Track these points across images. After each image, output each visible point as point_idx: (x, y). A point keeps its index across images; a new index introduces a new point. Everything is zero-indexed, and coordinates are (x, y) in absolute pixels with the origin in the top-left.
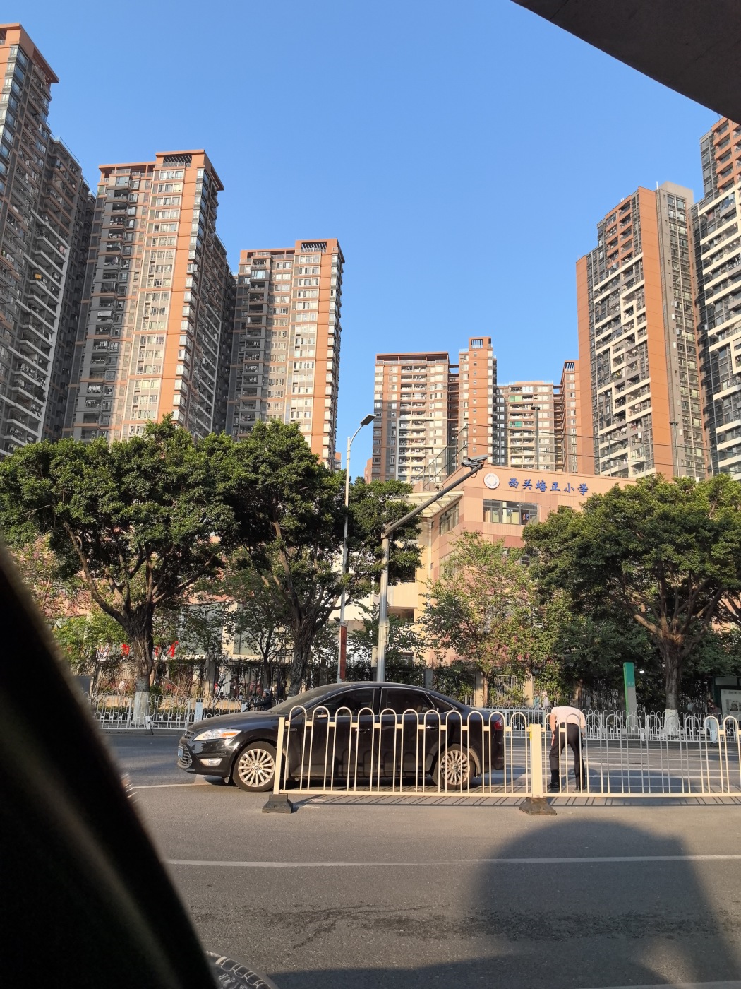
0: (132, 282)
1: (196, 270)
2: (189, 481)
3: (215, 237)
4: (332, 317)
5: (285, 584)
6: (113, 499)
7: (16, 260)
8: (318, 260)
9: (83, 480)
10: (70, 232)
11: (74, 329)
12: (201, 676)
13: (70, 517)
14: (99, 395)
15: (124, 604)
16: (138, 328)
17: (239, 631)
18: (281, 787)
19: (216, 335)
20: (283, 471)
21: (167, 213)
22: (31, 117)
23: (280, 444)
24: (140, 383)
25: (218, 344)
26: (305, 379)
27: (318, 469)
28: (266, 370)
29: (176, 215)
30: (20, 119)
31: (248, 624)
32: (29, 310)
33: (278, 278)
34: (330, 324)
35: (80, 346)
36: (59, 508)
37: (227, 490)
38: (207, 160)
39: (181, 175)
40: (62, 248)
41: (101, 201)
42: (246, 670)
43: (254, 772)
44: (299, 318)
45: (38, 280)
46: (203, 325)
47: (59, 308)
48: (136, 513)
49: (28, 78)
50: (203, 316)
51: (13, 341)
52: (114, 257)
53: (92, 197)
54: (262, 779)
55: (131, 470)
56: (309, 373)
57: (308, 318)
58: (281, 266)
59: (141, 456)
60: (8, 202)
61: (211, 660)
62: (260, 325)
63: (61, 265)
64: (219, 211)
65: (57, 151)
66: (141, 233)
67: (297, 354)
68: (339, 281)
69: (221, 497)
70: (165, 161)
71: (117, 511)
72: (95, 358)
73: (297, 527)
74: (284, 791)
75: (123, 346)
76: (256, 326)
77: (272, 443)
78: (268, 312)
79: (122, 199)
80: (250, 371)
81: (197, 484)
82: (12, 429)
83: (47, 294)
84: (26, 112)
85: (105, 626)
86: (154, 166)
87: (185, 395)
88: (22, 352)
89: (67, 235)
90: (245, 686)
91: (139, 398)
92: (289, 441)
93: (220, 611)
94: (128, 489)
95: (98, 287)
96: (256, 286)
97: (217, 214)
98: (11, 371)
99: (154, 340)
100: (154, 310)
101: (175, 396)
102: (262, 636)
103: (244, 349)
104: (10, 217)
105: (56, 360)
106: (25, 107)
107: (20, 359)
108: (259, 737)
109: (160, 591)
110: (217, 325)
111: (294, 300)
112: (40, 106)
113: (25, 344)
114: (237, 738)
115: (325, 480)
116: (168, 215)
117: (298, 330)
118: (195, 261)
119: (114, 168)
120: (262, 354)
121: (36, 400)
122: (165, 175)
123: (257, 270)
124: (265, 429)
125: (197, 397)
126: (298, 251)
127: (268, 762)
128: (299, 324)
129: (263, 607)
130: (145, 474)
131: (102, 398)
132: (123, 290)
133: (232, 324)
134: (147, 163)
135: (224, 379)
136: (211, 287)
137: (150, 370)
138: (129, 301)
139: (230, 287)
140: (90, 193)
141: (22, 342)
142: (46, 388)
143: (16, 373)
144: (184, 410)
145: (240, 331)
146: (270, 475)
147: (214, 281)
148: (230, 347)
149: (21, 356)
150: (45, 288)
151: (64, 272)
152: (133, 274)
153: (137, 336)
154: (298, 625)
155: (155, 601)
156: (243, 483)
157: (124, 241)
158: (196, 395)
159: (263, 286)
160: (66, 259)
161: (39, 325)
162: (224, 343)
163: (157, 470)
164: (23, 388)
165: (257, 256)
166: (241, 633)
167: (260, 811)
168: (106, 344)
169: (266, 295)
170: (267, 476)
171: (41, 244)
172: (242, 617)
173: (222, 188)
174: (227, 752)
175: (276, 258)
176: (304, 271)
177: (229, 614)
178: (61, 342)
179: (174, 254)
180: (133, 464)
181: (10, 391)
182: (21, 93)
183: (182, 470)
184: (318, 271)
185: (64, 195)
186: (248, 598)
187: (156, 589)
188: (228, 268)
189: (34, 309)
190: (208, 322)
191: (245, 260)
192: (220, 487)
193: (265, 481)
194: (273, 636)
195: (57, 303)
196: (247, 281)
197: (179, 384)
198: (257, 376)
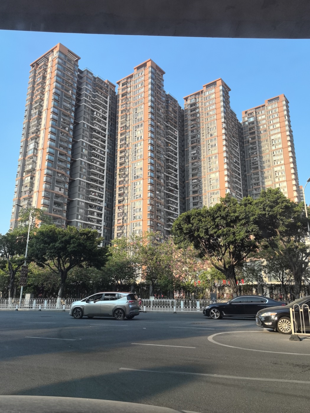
0: (202, 137)
1: (225, 126)
2: (240, 218)
3: (231, 110)
4: (287, 128)
5: (285, 253)
6: (213, 228)
7: (162, 142)
8: (277, 105)
9: (202, 223)
10: (177, 126)
11: (184, 161)
12: (256, 291)
13: (200, 236)
14: (196, 183)
15: (223, 266)
16: (207, 155)
17: (269, 273)
18: (295, 332)
19: (237, 149)
20: (275, 209)
21: (210, 107)
22: (159, 89)
23: (273, 198)
24: (211, 175)
25: (239, 152)
26: (279, 157)
27: (291, 205)
28: (261, 157)
29: (214, 107)
30: (155, 91)
31: (273, 270)
32: (168, 158)
33: (260, 118)
34: (287, 131)
35: (187, 166)
36: (196, 234)
37: (255, 219)
38: (222, 82)
39: (213, 91)
40: (175, 132)
41: (186, 110)
42: (275, 288)
43: (284, 327)
44: (272, 133)
45: (170, 146)
46: (231, 146)
47: (178, 154)
48: (222, 232)
49: (156, 76)
50: (231, 143)
51: (165, 170)
52: (194, 130)
53: (183, 110)
54: (288, 330)
55: (218, 217)
56: (281, 154)
57: (276, 131)
58: (260, 113)
59: (220, 211)
60: (156, 122)
61: (260, 285)
62: (255, 140)
63: (176, 139)
64: (230, 99)
65: (169, 97)
66: (202, 118)
67: (273, 148)
68: (288, 111)
69: (252, 222)
70: (207, 87)
71: (216, 233)
72: (193, 169)
73: (286, 230)
74: (296, 334)
75: (202, 163)
76: (254, 141)
77: (269, 198)
78: (258, 134)
79: (194, 107)
80: (254, 160)
81: (243, 219)
82: (169, 202)
83: (173, 151)
84: (157, 88)
85: (217, 274)
86: (203, 91)
87: (229, 176)
88: (169, 173)
89: (177, 127)
90: (276, 295)
91: (212, 181)
92: (276, 196)
93: (260, 265)
94: (218, 224)
95: (190, 143)
96: (251, 124)
97: (230, 101)
98: (166, 181)
99: (214, 158)
100: (212, 146)
101: (225, 178)
102: (280, 274)
103: (250, 151)
104: (157, 127)
105: (180, 173)
106: (156, 86)
107: (168, 176)
108: (284, 315)
109: (236, 260)
110: (237, 145)
111: (269, 125)
112: (161, 84)
113: (169, 170)
114: (276, 315)
115: (295, 209)
116: (211, 108)
117: (272, 138)
118: (224, 122)
119: (188, 97)
120: (258, 152)
121: (176, 190)
122: (207, 93)
123: (250, 118)
124: (265, 192)
125: (234, 176)
126: (267, 104)
127: (289, 324)
128: (272, 135)
129: (277, 262)
130: (223, 218)
131: (198, 184)
132: (199, 141)
133: (243, 143)
134: (200, 91)
135: (243, 165)
136: (232, 130)
137: (214, 170)
138: (202, 145)
139: (240, 128)
140: (182, 108)
141: (168, 170)
142: (178, 185)
143: (168, 181)
144: (229, 182)
145: (247, 144)
146: (270, 211)
147: (233, 128)
148: (244, 152)
149: (168, 175)
150: (172, 149)
151: (177, 141)
152: (202, 134)
153: (207, 157)
154: (294, 270)
155: (234, 263)
156: (260, 216)
157: (196, 123)
158: (233, 175)
159: (254, 123)
160: (178, 136)
161: (172, 162)
162: (241, 151)
163: (227, 216)
164: (171, 186)
165: (249, 112)
166: (270, 274)
167: (289, 340)
168: (196, 164)
169: (256, 127)
170: (269, 212)
171: (169, 133)
172: (269, 267)
173: (230, 90)
174: (273, 320)
175: (257, 110)
176: (271, 112)
177: (264, 266)
178: (180, 167)
179: (216, 122)
180: (218, 215)
181: (167, 188)
182: (154, 82)
183: (236, 214)
184: (277, 110)
185: (173, 113)
186: (271, 259)
187: (234, 259)
188: (238, 120)
189: (170, 157)
190: (233, 145)
191: (244, 115)
192: (252, 218)
193: (268, 214)
194: (284, 274)
195: (177, 153)
196: (247, 123)
197: (226, 172)
198: (257, 161)
